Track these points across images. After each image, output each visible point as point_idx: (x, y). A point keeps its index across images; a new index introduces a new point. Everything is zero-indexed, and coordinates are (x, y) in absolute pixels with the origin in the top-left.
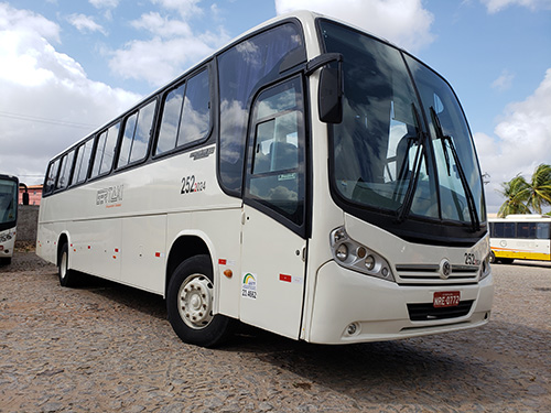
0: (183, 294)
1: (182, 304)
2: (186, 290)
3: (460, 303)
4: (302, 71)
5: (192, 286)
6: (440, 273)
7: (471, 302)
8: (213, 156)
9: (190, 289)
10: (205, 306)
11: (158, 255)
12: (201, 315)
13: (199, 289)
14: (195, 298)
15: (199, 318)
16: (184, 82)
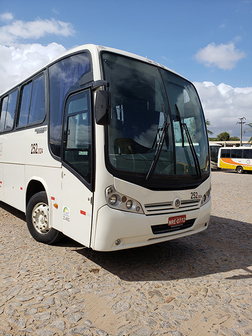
0: (34, 214)
1: (34, 220)
2: (36, 212)
3: (186, 221)
4: (90, 87)
5: (39, 210)
6: (174, 206)
7: (194, 219)
8: (46, 133)
9: (38, 212)
10: (46, 222)
11: (21, 189)
12: (44, 226)
13: (43, 212)
14: (41, 217)
15: (43, 228)
16: (31, 81)
